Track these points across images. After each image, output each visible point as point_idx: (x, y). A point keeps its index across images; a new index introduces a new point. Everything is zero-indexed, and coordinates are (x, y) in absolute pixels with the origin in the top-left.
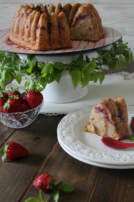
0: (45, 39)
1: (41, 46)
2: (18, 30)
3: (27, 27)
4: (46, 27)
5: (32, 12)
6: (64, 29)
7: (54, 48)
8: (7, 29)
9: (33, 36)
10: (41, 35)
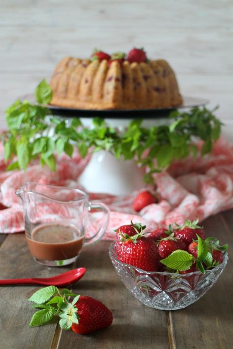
3: (87, 81)
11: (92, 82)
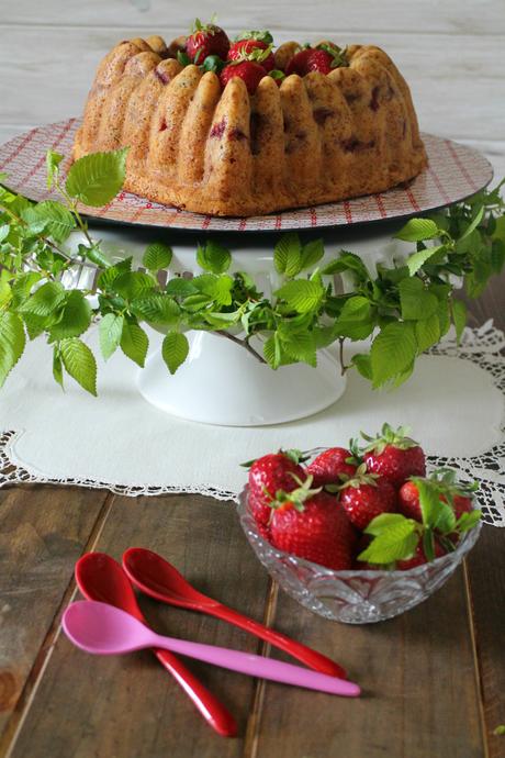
0: (244, 175)
1: (230, 199)
2: (120, 136)
3: (164, 127)
4: (246, 131)
5: (182, 73)
6: (302, 136)
7: (271, 209)
8: (53, 126)
9: (193, 160)
10: (232, 161)
11: (178, 128)
